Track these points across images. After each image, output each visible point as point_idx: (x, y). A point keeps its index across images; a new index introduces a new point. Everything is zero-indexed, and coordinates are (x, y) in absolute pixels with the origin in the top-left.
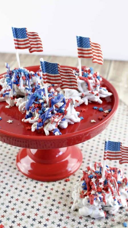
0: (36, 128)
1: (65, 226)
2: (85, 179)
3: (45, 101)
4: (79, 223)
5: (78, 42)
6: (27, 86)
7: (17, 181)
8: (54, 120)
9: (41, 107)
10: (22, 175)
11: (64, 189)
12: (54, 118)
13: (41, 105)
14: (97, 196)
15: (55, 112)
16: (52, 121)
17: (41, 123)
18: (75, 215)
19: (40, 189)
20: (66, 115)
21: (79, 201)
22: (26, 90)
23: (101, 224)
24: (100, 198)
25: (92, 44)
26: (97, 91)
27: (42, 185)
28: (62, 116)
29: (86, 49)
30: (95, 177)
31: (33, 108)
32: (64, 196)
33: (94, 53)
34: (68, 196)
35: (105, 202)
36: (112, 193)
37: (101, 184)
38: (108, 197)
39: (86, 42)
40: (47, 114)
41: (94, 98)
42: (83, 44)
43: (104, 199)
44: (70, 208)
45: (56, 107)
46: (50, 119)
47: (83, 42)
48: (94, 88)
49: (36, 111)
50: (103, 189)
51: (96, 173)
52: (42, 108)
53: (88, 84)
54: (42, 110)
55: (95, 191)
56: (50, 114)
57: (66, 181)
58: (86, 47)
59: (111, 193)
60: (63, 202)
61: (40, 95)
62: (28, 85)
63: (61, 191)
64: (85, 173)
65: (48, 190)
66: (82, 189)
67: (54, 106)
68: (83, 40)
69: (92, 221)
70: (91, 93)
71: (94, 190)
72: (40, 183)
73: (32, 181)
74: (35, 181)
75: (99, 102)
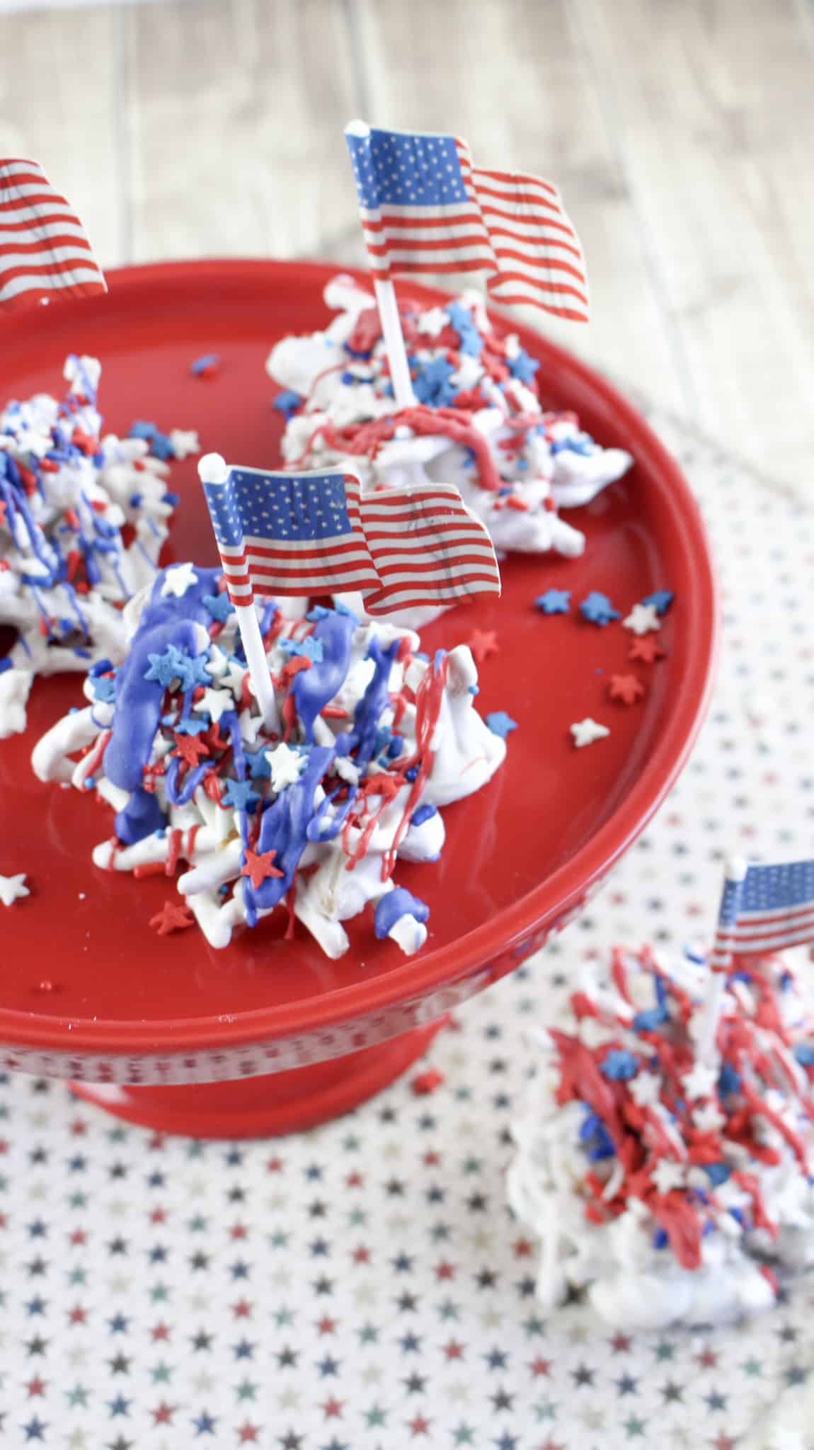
0: (238, 916)
1: (550, 1435)
2: (586, 1090)
3: (238, 692)
4: (627, 1386)
5: (362, 176)
6: (25, 556)
7: (94, 1180)
8: (363, 841)
9: (229, 752)
10: (110, 1122)
11: (431, 1159)
12: (357, 825)
13: (225, 734)
14: (711, 1209)
15: (349, 771)
16: (352, 851)
17: (275, 883)
18: (577, 1336)
19: (277, 1203)
20: (428, 773)
21: (586, 1243)
22: (28, 591)
23: (759, 1355)
24: (736, 1214)
25: (478, 180)
26: (540, 477)
27: (275, 1166)
28: (404, 791)
29: (434, 212)
30: (652, 1065)
31: (173, 775)
32: (453, 1211)
33: (500, 242)
34: (477, 1203)
35: (768, 1226)
36: (799, 1156)
37: (701, 1102)
38: (779, 1186)
39: (425, 167)
40: (304, 809)
41: (532, 532)
42: (400, 183)
43: (756, 1210)
44: (528, 1288)
45: (334, 720)
46: (337, 843)
47: (403, 168)
48: (509, 458)
49: (199, 790)
50: (727, 1132)
51: (640, 1028)
52: (239, 760)
53: (473, 451)
54: (240, 773)
55: (677, 1159)
56: (320, 809)
57: (422, 1088)
58: (432, 203)
59: (787, 1156)
60: (468, 1262)
61: (191, 655)
62: (30, 551)
63: (417, 1178)
64: (569, 1048)
65: (332, 1190)
66: (581, 1166)
67: (319, 724)
68: (399, 153)
69: (698, 1344)
70: (506, 511)
71: (671, 1157)
72: (257, 1153)
73: (195, 1152)
74: (216, 1151)
75: (561, 548)
